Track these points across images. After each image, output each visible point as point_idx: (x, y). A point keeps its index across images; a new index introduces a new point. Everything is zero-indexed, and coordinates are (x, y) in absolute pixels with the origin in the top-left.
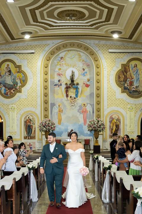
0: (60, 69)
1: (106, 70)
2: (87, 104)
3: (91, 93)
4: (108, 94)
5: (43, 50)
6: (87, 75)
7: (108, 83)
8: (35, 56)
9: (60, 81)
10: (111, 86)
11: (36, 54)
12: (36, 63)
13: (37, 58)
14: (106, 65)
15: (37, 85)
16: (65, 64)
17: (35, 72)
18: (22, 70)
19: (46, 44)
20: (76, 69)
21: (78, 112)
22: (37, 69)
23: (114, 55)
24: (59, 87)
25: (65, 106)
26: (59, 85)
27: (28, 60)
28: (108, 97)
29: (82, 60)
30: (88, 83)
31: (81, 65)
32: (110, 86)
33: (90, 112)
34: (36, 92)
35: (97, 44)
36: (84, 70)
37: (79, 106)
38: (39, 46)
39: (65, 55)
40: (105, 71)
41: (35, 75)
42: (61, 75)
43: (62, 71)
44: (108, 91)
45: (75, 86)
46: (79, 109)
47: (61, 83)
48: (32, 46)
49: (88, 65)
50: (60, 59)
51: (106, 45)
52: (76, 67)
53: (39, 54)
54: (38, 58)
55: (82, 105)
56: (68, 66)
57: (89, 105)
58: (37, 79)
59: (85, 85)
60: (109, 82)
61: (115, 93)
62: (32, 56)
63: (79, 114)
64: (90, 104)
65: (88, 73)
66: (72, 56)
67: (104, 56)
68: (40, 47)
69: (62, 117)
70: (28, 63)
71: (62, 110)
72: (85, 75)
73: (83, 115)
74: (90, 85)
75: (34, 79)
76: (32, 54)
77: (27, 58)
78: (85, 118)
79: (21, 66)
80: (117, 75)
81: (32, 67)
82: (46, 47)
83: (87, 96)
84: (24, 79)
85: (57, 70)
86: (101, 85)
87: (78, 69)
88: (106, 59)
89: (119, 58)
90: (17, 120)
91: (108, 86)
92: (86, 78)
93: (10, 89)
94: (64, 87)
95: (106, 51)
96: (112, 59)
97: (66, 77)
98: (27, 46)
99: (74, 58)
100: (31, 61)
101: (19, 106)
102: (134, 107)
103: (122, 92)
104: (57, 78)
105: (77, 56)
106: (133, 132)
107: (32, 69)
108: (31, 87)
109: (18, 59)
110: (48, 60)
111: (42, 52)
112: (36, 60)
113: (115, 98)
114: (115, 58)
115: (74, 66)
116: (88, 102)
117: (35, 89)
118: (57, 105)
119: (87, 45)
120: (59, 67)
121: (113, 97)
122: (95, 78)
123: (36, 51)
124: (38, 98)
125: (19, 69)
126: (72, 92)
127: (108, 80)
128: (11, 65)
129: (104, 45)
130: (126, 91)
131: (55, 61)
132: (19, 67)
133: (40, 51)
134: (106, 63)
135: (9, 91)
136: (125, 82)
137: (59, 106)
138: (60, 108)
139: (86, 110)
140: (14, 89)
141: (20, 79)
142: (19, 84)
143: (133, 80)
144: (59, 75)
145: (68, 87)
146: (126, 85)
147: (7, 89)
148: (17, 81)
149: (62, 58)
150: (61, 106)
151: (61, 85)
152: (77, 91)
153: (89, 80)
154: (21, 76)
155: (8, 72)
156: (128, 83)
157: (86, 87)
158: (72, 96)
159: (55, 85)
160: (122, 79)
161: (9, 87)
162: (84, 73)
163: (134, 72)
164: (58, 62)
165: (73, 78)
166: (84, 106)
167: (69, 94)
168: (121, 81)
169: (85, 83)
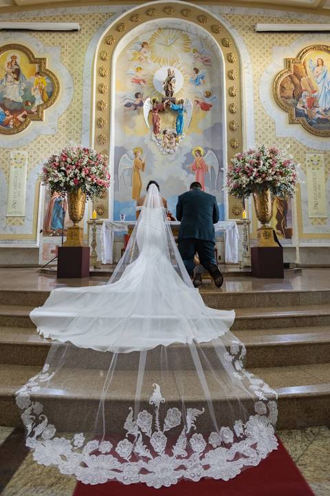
0: (140, 68)
1: (251, 72)
3: (215, 124)
4: (256, 126)
5: (100, 25)
6: (204, 82)
7: (255, 101)
8: (80, 37)
9: (139, 96)
10: (262, 107)
11: (83, 34)
12: (83, 53)
13: (85, 42)
14: (249, 61)
15: (81, 103)
17: (79, 75)
18: (47, 70)
19: (107, 14)
20: (179, 68)
21: (183, 168)
22: (85, 67)
23: (268, 40)
24: (136, 109)
25: (150, 154)
26: (136, 106)
27: (63, 47)
28: (256, 133)
29: (192, 49)
30: (208, 101)
31: (189, 60)
32: (261, 109)
33: (212, 168)
34: (80, 120)
35: (227, 14)
36: (196, 70)
37: (185, 155)
38: (90, 16)
39: (152, 39)
40: (249, 73)
41: (79, 81)
42: (142, 83)
43: (143, 72)
44: (256, 120)
45: (176, 107)
46: (186, 162)
47: (141, 101)
48: (73, 17)
49: (207, 61)
50: (140, 47)
51: (250, 17)
52: (179, 66)
53: (90, 35)
54: (87, 44)
55: (193, 153)
56: (159, 62)
57: (210, 152)
58: (82, 90)
59: (199, 105)
60: (259, 98)
61: (273, 123)
62: (74, 38)
63: (184, 173)
64: (212, 150)
65: (207, 79)
66: (169, 40)
67: (244, 41)
68: (94, 19)
70: (63, 53)
71: (143, 165)
72: (200, 83)
73: (195, 176)
74: (211, 106)
75: (75, 91)
76: (73, 34)
77: (60, 44)
79: (44, 59)
80: (277, 83)
81: (73, 62)
82: (107, 19)
83: (205, 132)
84: (50, 89)
85: (132, 70)
86: (241, 102)
87: (181, 69)
88: (250, 48)
89: (280, 45)
90: (29, 187)
91: (255, 107)
92: (201, 90)
93: (14, 112)
94: (147, 106)
95: (250, 29)
96: (264, 48)
97: (153, 87)
98: (62, 17)
99: (173, 46)
100: (69, 50)
101: (35, 152)
102: (322, 159)
103: (292, 122)
104: (131, 89)
105: (180, 41)
106: (323, 219)
107: (73, 69)
108: (68, 110)
109: (38, 45)
110: (110, 42)
111: (98, 29)
112: (83, 47)
113: (273, 136)
114: (271, 45)
115: (174, 62)
116: (209, 145)
117: (78, 113)
118: (131, 153)
119: (205, 10)
120: (136, 64)
121: (270, 133)
122: (226, 84)
123: (84, 28)
124: (84, 133)
125: (40, 67)
126: (167, 121)
127: (255, 94)
128: (21, 59)
129: (243, 17)
130: (300, 119)
131: (128, 52)
132: (41, 62)
133: (93, 28)
134: (248, 57)
135: (11, 116)
136: (298, 100)
137: (135, 154)
138: (138, 158)
139: (202, 163)
140: (25, 113)
141: (42, 90)
142: (39, 102)
143: (316, 94)
144: (138, 82)
145: (160, 108)
146: (299, 106)
147: (7, 113)
148: (33, 94)
149: (144, 44)
150: (139, 154)
151: (141, 104)
152: (180, 118)
153: (208, 95)
154: (44, 81)
155: (13, 73)
156: (304, 100)
157: (203, 109)
158: (169, 131)
159: (128, 105)
160: (289, 93)
161: (13, 108)
162: (197, 79)
163: (317, 77)
164: (135, 54)
165: (171, 85)
166: (198, 154)
167: (162, 126)
168: (288, 98)
169: (201, 101)
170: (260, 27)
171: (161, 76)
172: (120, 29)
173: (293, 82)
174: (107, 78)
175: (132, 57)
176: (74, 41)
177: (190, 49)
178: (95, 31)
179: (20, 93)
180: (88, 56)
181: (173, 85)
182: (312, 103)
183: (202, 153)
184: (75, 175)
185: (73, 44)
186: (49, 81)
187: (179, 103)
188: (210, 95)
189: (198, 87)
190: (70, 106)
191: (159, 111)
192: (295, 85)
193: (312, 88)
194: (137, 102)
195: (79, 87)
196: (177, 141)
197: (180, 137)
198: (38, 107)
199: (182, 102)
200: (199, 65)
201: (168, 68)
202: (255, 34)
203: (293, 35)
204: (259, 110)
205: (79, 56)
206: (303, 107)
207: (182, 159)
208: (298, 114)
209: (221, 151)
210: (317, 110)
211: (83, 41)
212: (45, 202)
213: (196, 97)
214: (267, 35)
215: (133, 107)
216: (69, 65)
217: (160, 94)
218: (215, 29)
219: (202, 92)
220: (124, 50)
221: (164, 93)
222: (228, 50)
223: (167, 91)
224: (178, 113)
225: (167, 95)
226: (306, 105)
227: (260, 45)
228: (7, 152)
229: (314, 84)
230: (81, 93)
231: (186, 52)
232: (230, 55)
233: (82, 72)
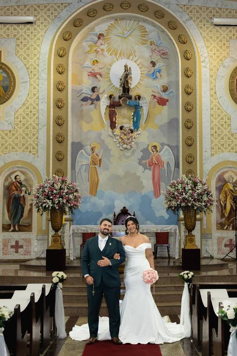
0: (97, 61)
1: (208, 66)
2: (163, 145)
3: (171, 119)
4: (212, 122)
5: (55, 16)
6: (161, 75)
7: (211, 96)
8: (35, 29)
9: (96, 90)
10: (218, 102)
11: (39, 26)
12: (38, 45)
13: (40, 34)
14: (206, 55)
15: (38, 98)
16: (109, 50)
17: (35, 68)
18: (3, 64)
19: (62, 4)
20: (135, 62)
21: (140, 163)
22: (41, 61)
23: (226, 32)
24: (92, 104)
25: (107, 150)
26: (93, 100)
27: (18, 39)
28: (212, 129)
29: (149, 41)
30: (164, 96)
31: (146, 53)
32: (217, 104)
33: (168, 164)
34: (37, 115)
35: (184, 6)
36: (153, 64)
37: (141, 151)
38: (45, 7)
39: (109, 30)
40: (205, 67)
41: (35, 75)
42: (98, 76)
43: (100, 65)
44: (212, 115)
45: (133, 102)
46: (143, 158)
47: (98, 96)
48: (28, 7)
49: (164, 54)
50: (96, 39)
51: (207, 9)
52: (137, 58)
53: (45, 26)
54: (42, 36)
55: (150, 148)
56: (116, 54)
57: (166, 147)
58: (38, 85)
59: (155, 100)
60: (215, 93)
61: (229, 119)
62: (28, 29)
63: (141, 168)
64: (168, 145)
65: (164, 72)
66: (125, 32)
67: (201, 34)
68: (49, 10)
69: (100, 176)
70: (18, 45)
71: (100, 160)
72: (157, 77)
73: (151, 172)
74: (167, 101)
75: (31, 85)
76: (28, 26)
77: (15, 36)
78: (156, 179)
81: (28, 55)
82: (62, 10)
83: (161, 128)
84: (6, 83)
85: (88, 63)
86: (196, 99)
87: (138, 63)
88: (208, 41)
91: (211, 102)
92: (158, 84)
94: (104, 103)
95: (207, 22)
96: (221, 41)
97: (110, 80)
98: (16, 7)
99: (130, 37)
100: (24, 42)
104: (88, 83)
105: (137, 33)
107: (28, 62)
108: (24, 104)
111: (53, 20)
112: (38, 39)
113: (229, 132)
114: (228, 38)
115: (130, 55)
116: (165, 141)
117: (34, 108)
118: (89, 148)
119: (162, 5)
120: (92, 56)
121: (225, 129)
122: (181, 82)
123: (39, 20)
124: (41, 129)
126: (124, 116)
127: (212, 89)
129: (201, 9)
131: (84, 44)
133: (48, 19)
134: (206, 51)
137: (92, 149)
138: (95, 154)
139: (158, 158)
144: (94, 75)
149: (100, 36)
150: (96, 150)
151: (98, 99)
153: (165, 89)
157: (159, 104)
158: (126, 127)
159: (84, 100)
162: (153, 73)
164: (91, 46)
165: (127, 82)
166: (154, 150)
167: (119, 121)
169: (158, 95)
170: (216, 21)
172: (77, 24)
176: (29, 32)
177: (147, 41)
178: (51, 21)
181: (130, 82)
183: (158, 149)
185: (29, 36)
190: (27, 101)
191: (116, 106)
194: (94, 96)
195: (35, 82)
196: (133, 137)
199: (138, 97)
200: (156, 58)
201: (124, 62)
204: (215, 105)
205: (35, 49)
207: (139, 154)
209: (178, 147)
211: (39, 32)
214: (224, 28)
215: (90, 101)
216: (25, 58)
218: (172, 25)
219: (159, 86)
220: (80, 43)
222: (184, 47)
223: (124, 87)
227: (218, 38)
230: (37, 87)
231: (143, 44)
232: (186, 52)
233: (38, 65)
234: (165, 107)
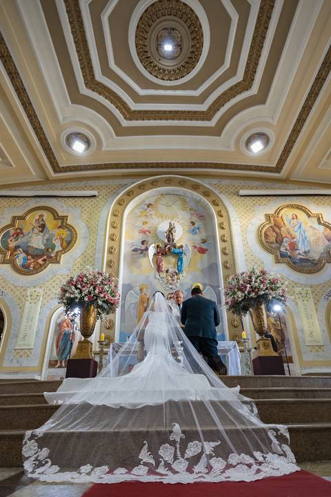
0: (146, 222)
1: (239, 224)
2: (205, 285)
3: (211, 264)
5: (114, 193)
6: (199, 232)
7: (244, 245)
8: (97, 201)
9: (145, 243)
10: (251, 250)
11: (100, 199)
12: (99, 212)
14: (236, 216)
15: (95, 249)
16: (155, 215)
17: (94, 228)
18: (68, 225)
19: (120, 185)
20: (178, 222)
22: (100, 222)
24: (142, 253)
27: (83, 208)
29: (189, 208)
30: (204, 246)
31: (186, 216)
35: (215, 184)
36: (193, 223)
37: (185, 290)
38: (107, 187)
39: (156, 201)
40: (237, 225)
41: (94, 232)
42: (147, 233)
43: (148, 225)
44: (247, 260)
45: (177, 251)
47: (147, 247)
48: (93, 187)
49: (201, 216)
50: (146, 207)
51: (233, 186)
53: (106, 199)
54: (102, 205)
56: (162, 218)
57: (208, 287)
58: (96, 239)
59: (196, 250)
60: (247, 243)
61: (262, 263)
62: (92, 201)
64: (210, 285)
65: (202, 229)
66: (169, 202)
67: (231, 202)
70: (83, 212)
71: (148, 299)
72: (196, 233)
74: (207, 250)
75: (90, 239)
76: (92, 199)
79: (67, 217)
80: (261, 231)
81: (90, 219)
82: (120, 188)
83: (202, 271)
84: (69, 239)
85: (139, 224)
86: (232, 246)
87: (180, 222)
88: (236, 207)
89: (260, 205)
90: (40, 321)
91: (245, 250)
92: (198, 238)
93: (36, 257)
94: (152, 251)
95: (235, 194)
96: (247, 207)
97: (157, 236)
98: (84, 187)
99: (173, 206)
100: (88, 210)
101: (50, 290)
102: (310, 291)
103: (278, 262)
104: (138, 237)
105: (179, 203)
106: (320, 347)
107: (90, 223)
108: (83, 254)
109: (62, 207)
110: (122, 203)
111: (112, 195)
112: (100, 207)
114: (253, 205)
115: (174, 218)
116: (207, 281)
117: (91, 257)
118: (138, 289)
119: (198, 181)
120: (143, 219)
122: (218, 233)
123: (101, 195)
125: (62, 222)
126: (169, 263)
127: (244, 241)
128: (47, 216)
129: (228, 186)
130: (285, 259)
131: (136, 210)
132: (64, 218)
133: (108, 194)
134: (235, 214)
135: (32, 260)
136: (281, 245)
137: (141, 290)
138: (143, 294)
140: (45, 257)
141: (62, 239)
142: (58, 248)
143: (294, 240)
144: (144, 232)
145: (162, 252)
146: (282, 249)
147: (30, 257)
148: (54, 242)
149: (149, 205)
150: (144, 290)
151: (147, 249)
152: (180, 260)
153: (204, 241)
154: (65, 233)
155: (39, 227)
156: (286, 245)
157: (200, 253)
158: (170, 270)
159: (135, 250)
160: (273, 239)
161: (34, 254)
162: (193, 230)
163: (294, 227)
164: (142, 212)
165: (172, 234)
167: (164, 266)
168: (272, 243)
169: (198, 246)
170: (242, 192)
171: (164, 227)
172: (131, 194)
173: (274, 231)
174: (118, 230)
175: (140, 214)
176: (92, 203)
177: (187, 208)
178: (110, 196)
179: (43, 242)
180: (103, 214)
181: (174, 234)
182: (293, 246)
183: (201, 288)
184: (90, 293)
185: (92, 205)
186: (68, 233)
187: (179, 248)
188: (206, 241)
189: (194, 236)
190: (85, 251)
191: (162, 254)
192: (277, 234)
193: (291, 235)
194: (143, 247)
195: (93, 237)
196: (178, 279)
197: (181, 275)
198: (57, 252)
199: (182, 247)
200: (195, 219)
201: (169, 221)
202: (238, 198)
203: (269, 198)
204: (249, 253)
205: (96, 214)
206: (286, 250)
208: (283, 255)
209: (218, 286)
210: (298, 252)
211: (100, 203)
212: (54, 334)
213: (194, 243)
214: (248, 198)
215: (139, 252)
216: (87, 221)
217: (163, 241)
218: (207, 194)
220: (133, 210)
221: (166, 241)
222: (218, 208)
223: (169, 239)
224: (179, 256)
225: (169, 241)
226: (288, 248)
227: (244, 205)
228: (25, 290)
229: (293, 233)
230: (95, 241)
231: (184, 210)
232: (220, 211)
233: (97, 225)
234: (205, 255)
